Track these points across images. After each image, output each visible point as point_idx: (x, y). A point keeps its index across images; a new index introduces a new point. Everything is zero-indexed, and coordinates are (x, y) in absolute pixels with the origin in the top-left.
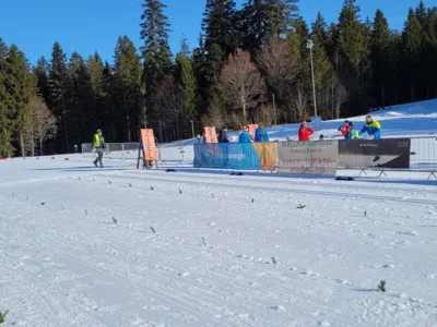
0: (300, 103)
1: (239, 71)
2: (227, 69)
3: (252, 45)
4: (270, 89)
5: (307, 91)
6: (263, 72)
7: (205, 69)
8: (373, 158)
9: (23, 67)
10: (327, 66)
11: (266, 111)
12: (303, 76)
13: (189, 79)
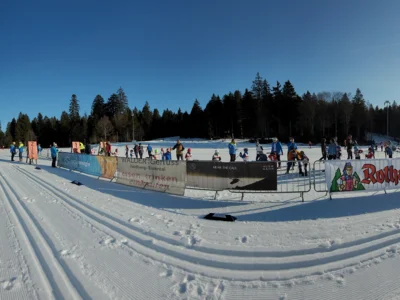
0: (128, 135)
1: (104, 123)
2: (99, 123)
3: (110, 115)
4: (116, 130)
5: (131, 131)
6: (114, 124)
7: (91, 123)
8: (230, 180)
9: (28, 120)
10: (138, 124)
11: (114, 138)
12: (129, 126)
13: (85, 126)
